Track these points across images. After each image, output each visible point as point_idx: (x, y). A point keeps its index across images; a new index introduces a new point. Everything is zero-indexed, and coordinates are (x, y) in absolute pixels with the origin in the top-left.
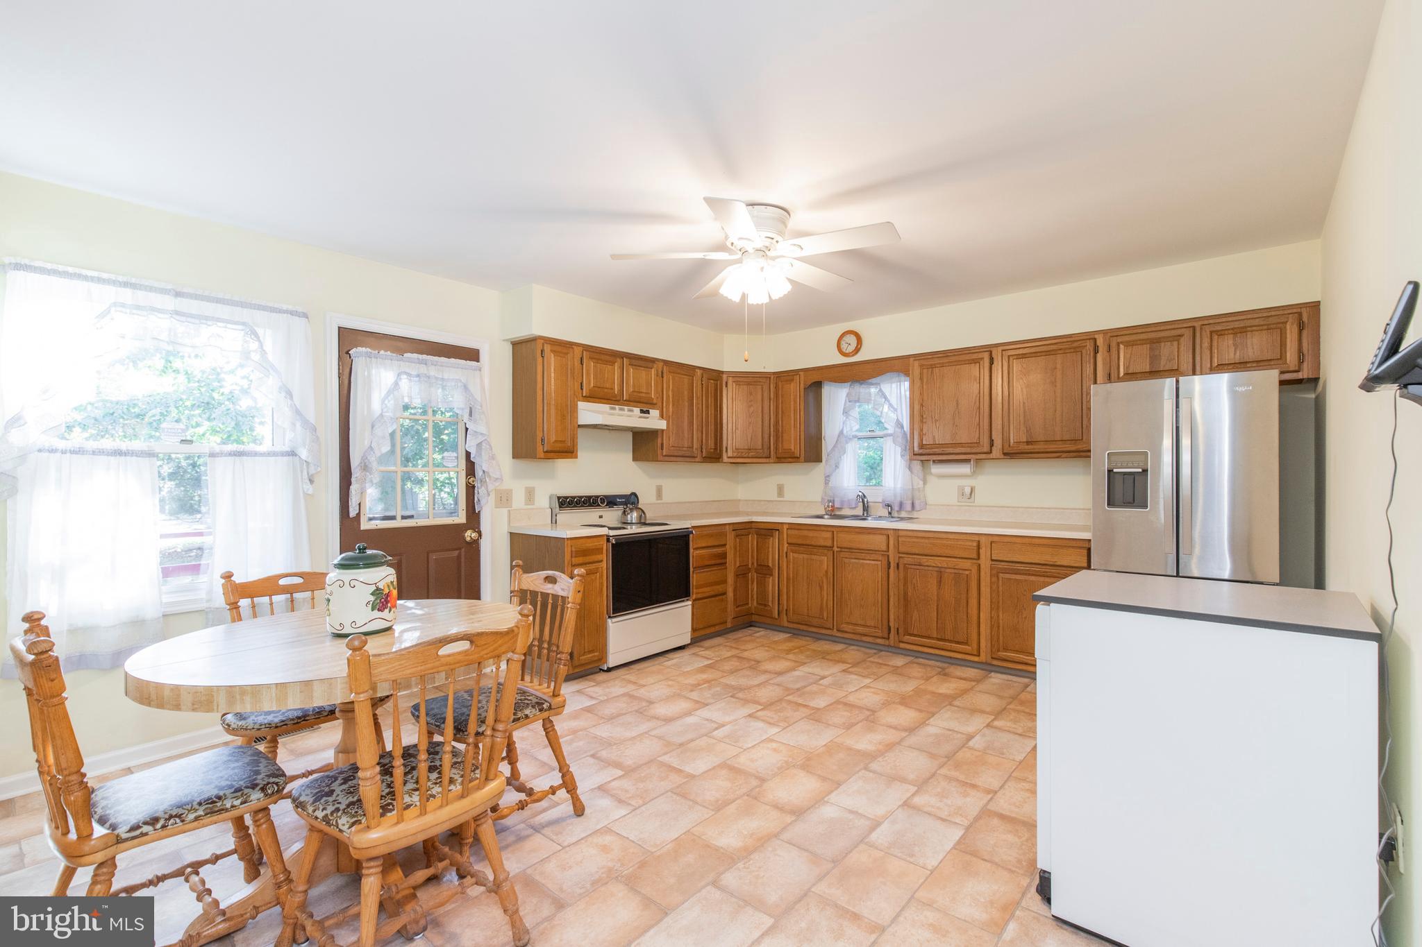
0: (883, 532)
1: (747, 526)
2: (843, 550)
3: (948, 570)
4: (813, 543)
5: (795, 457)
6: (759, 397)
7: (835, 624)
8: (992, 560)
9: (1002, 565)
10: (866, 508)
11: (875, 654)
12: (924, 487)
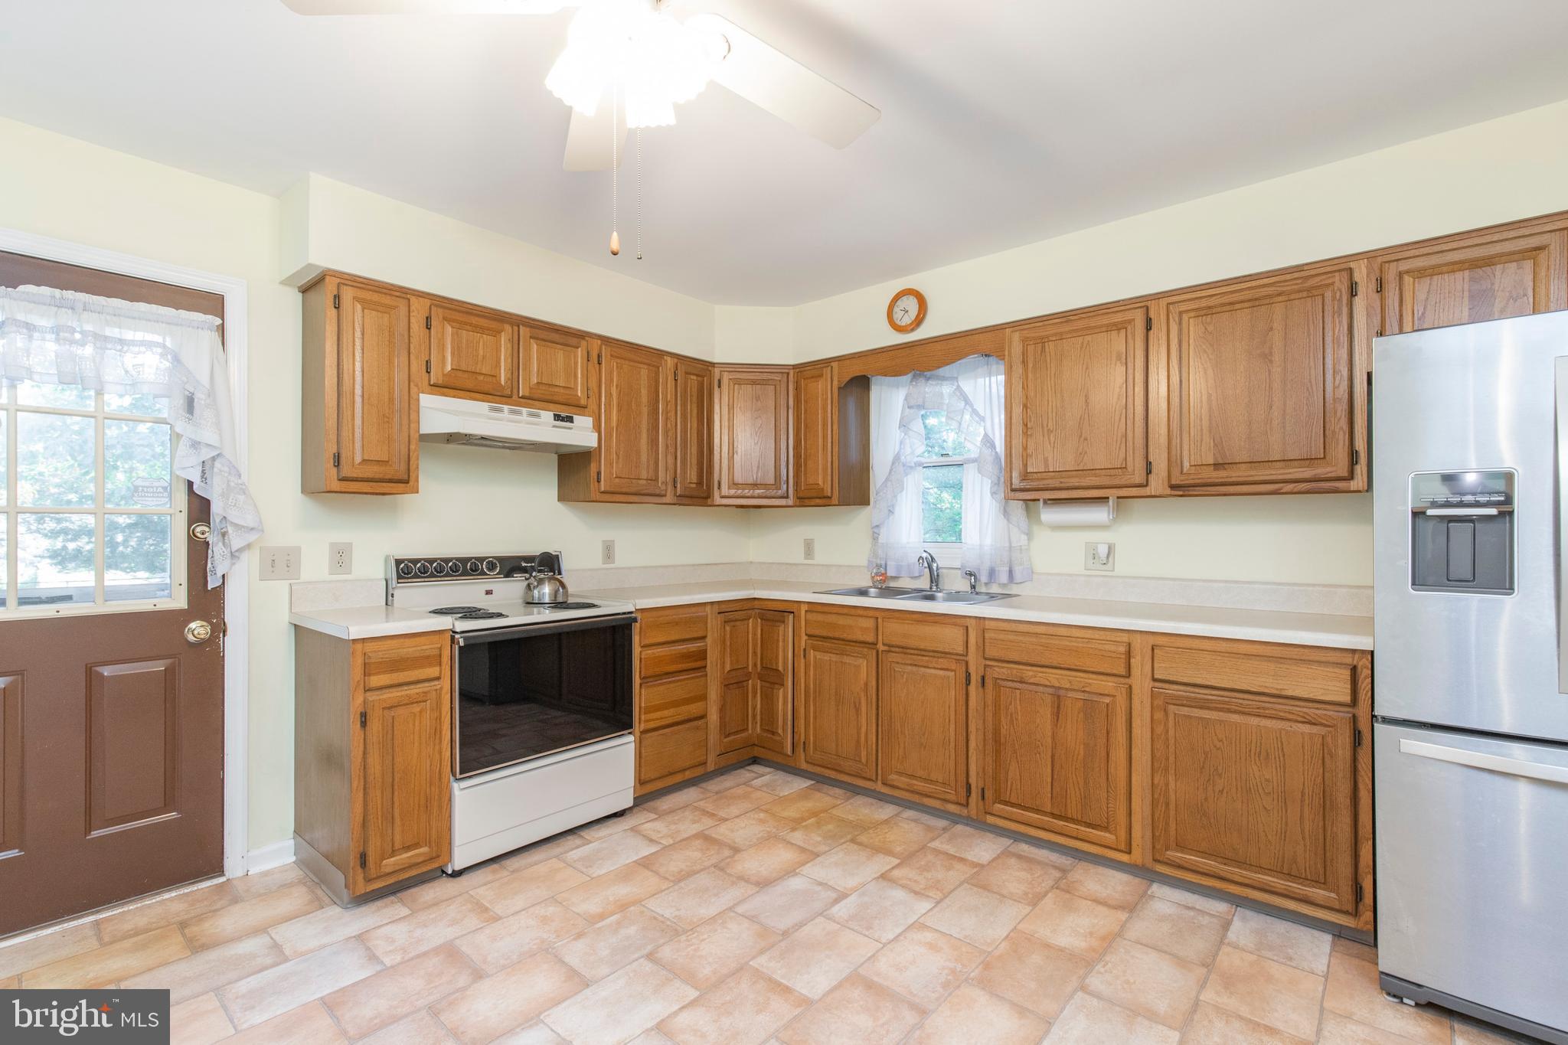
0: (958, 621)
1: (749, 605)
2: (893, 649)
3: (1070, 694)
4: (845, 636)
5: (824, 497)
6: (772, 404)
7: (880, 772)
8: (1155, 680)
9: (1172, 690)
10: (935, 579)
11: (945, 829)
12: (1029, 545)
